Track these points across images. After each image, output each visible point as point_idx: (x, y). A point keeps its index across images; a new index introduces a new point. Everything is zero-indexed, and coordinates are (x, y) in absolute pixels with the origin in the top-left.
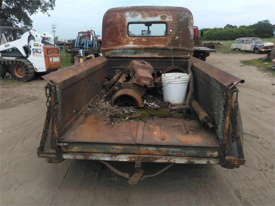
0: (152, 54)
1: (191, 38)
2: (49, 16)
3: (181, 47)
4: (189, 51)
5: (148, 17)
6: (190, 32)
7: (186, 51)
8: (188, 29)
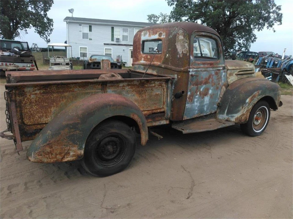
0: (152, 71)
1: (178, 57)
2: (274, 31)
3: (170, 65)
4: (176, 71)
5: (152, 35)
6: (177, 49)
7: (173, 70)
8: (175, 46)
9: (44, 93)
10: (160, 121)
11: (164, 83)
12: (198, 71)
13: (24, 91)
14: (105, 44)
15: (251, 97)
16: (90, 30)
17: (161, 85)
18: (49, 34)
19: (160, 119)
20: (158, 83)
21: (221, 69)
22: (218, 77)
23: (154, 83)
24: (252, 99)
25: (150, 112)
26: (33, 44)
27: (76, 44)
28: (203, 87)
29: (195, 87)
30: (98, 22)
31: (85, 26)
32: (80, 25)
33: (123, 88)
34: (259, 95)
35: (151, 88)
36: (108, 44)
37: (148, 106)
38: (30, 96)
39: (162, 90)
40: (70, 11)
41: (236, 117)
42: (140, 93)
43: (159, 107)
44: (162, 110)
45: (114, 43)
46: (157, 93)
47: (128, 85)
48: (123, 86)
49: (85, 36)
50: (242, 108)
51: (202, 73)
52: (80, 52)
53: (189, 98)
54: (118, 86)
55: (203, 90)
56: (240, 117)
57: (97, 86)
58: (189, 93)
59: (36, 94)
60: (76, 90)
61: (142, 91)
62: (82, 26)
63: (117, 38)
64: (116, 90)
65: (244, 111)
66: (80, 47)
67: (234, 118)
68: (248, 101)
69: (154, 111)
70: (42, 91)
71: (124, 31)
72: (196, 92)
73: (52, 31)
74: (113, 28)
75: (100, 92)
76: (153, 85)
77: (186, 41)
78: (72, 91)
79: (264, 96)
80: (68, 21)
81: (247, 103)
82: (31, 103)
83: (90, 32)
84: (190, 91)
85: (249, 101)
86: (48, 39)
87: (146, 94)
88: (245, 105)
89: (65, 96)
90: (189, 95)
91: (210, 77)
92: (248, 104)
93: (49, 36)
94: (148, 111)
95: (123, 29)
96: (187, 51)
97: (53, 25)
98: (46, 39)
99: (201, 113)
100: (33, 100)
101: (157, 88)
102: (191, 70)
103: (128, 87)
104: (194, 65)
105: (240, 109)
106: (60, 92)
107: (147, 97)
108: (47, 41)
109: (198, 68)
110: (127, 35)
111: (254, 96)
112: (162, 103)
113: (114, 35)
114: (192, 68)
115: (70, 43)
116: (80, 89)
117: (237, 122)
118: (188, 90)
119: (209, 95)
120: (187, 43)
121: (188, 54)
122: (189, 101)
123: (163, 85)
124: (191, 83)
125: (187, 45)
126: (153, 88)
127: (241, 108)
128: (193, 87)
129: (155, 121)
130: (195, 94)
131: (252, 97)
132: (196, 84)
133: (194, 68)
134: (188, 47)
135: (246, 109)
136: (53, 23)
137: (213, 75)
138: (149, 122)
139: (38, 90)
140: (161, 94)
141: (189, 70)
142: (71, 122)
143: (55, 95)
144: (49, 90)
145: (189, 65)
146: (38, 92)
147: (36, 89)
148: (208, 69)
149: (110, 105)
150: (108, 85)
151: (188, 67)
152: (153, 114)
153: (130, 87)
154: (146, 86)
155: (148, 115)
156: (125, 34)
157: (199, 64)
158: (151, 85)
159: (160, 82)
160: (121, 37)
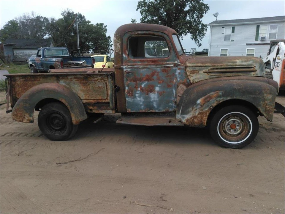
9: (24, 81)
10: (106, 110)
11: (106, 78)
12: (134, 68)
13: (15, 79)
14: (247, 45)
15: (203, 98)
16: (233, 31)
17: (103, 80)
18: (201, 39)
19: (106, 108)
20: (101, 77)
21: (173, 66)
22: (167, 74)
23: (97, 77)
24: (206, 101)
25: (95, 101)
26: (192, 48)
27: (218, 46)
28: (145, 84)
29: (133, 83)
30: (242, 22)
31: (228, 28)
32: (223, 28)
33: (71, 80)
34: (219, 96)
35: (94, 81)
36: (251, 44)
37: (92, 96)
38: (18, 82)
39: (105, 84)
40: (214, 15)
41: (186, 118)
42: (84, 85)
43: (103, 98)
44: (107, 101)
45: (259, 42)
46: (100, 86)
47: (75, 78)
48: (71, 79)
49: (227, 38)
50: (193, 109)
51: (141, 70)
52: (220, 54)
53: (128, 92)
54: (67, 79)
55: (145, 86)
56: (191, 118)
57: (53, 78)
58: (127, 88)
59: (21, 81)
60: (41, 80)
61: (86, 83)
62: (225, 28)
63: (261, 37)
64: (66, 81)
65: (195, 113)
66: (221, 49)
67: (185, 119)
68: (199, 101)
69: (99, 101)
70: (23, 80)
71: (272, 28)
72: (135, 87)
73: (204, 35)
74: (258, 27)
75: (55, 82)
76: (96, 79)
77: (118, 41)
78: (38, 80)
79: (229, 98)
80: (212, 25)
81: (199, 104)
82: (19, 86)
83: (233, 34)
84: (128, 86)
85: (201, 102)
86: (200, 43)
87: (90, 86)
88: (196, 107)
89: (35, 83)
90: (127, 90)
91: (153, 74)
92: (199, 106)
93: (201, 40)
94: (93, 100)
95: (271, 26)
96: (119, 50)
97: (207, 30)
98: (198, 44)
99: (150, 109)
100: (20, 84)
101: (99, 81)
102: (124, 67)
103: (74, 79)
104: (129, 63)
105: (189, 110)
106: (32, 81)
107: (91, 88)
108: (199, 45)
109: (133, 65)
110: (276, 32)
111: (210, 98)
112: (106, 95)
113: (259, 34)
114: (125, 65)
115: (212, 45)
116: (43, 79)
117: (188, 124)
118: (125, 85)
119: (156, 92)
120: (119, 43)
121: (120, 53)
122: (129, 95)
123: (105, 79)
124: (126, 78)
125: (119, 45)
126: (96, 81)
127: (191, 108)
128: (130, 83)
129: (102, 109)
130: (135, 89)
131: (206, 99)
132: (133, 80)
133: (128, 66)
134: (120, 47)
135: (198, 110)
136: (207, 28)
137: (158, 73)
138: (95, 109)
139: (22, 78)
140: (104, 87)
141: (122, 67)
142: (24, 99)
143: (30, 82)
144: (27, 79)
145: (122, 63)
146: (21, 80)
147: (21, 78)
148: (149, 66)
149: (45, 91)
150: (60, 77)
151: (121, 64)
152: (98, 103)
153: (76, 80)
154: (90, 79)
155: (94, 103)
156: (273, 31)
157: (135, 62)
158: (94, 79)
159: (102, 77)
160: (267, 36)
